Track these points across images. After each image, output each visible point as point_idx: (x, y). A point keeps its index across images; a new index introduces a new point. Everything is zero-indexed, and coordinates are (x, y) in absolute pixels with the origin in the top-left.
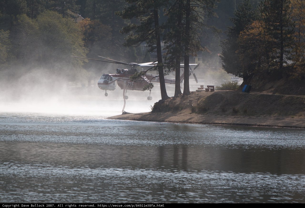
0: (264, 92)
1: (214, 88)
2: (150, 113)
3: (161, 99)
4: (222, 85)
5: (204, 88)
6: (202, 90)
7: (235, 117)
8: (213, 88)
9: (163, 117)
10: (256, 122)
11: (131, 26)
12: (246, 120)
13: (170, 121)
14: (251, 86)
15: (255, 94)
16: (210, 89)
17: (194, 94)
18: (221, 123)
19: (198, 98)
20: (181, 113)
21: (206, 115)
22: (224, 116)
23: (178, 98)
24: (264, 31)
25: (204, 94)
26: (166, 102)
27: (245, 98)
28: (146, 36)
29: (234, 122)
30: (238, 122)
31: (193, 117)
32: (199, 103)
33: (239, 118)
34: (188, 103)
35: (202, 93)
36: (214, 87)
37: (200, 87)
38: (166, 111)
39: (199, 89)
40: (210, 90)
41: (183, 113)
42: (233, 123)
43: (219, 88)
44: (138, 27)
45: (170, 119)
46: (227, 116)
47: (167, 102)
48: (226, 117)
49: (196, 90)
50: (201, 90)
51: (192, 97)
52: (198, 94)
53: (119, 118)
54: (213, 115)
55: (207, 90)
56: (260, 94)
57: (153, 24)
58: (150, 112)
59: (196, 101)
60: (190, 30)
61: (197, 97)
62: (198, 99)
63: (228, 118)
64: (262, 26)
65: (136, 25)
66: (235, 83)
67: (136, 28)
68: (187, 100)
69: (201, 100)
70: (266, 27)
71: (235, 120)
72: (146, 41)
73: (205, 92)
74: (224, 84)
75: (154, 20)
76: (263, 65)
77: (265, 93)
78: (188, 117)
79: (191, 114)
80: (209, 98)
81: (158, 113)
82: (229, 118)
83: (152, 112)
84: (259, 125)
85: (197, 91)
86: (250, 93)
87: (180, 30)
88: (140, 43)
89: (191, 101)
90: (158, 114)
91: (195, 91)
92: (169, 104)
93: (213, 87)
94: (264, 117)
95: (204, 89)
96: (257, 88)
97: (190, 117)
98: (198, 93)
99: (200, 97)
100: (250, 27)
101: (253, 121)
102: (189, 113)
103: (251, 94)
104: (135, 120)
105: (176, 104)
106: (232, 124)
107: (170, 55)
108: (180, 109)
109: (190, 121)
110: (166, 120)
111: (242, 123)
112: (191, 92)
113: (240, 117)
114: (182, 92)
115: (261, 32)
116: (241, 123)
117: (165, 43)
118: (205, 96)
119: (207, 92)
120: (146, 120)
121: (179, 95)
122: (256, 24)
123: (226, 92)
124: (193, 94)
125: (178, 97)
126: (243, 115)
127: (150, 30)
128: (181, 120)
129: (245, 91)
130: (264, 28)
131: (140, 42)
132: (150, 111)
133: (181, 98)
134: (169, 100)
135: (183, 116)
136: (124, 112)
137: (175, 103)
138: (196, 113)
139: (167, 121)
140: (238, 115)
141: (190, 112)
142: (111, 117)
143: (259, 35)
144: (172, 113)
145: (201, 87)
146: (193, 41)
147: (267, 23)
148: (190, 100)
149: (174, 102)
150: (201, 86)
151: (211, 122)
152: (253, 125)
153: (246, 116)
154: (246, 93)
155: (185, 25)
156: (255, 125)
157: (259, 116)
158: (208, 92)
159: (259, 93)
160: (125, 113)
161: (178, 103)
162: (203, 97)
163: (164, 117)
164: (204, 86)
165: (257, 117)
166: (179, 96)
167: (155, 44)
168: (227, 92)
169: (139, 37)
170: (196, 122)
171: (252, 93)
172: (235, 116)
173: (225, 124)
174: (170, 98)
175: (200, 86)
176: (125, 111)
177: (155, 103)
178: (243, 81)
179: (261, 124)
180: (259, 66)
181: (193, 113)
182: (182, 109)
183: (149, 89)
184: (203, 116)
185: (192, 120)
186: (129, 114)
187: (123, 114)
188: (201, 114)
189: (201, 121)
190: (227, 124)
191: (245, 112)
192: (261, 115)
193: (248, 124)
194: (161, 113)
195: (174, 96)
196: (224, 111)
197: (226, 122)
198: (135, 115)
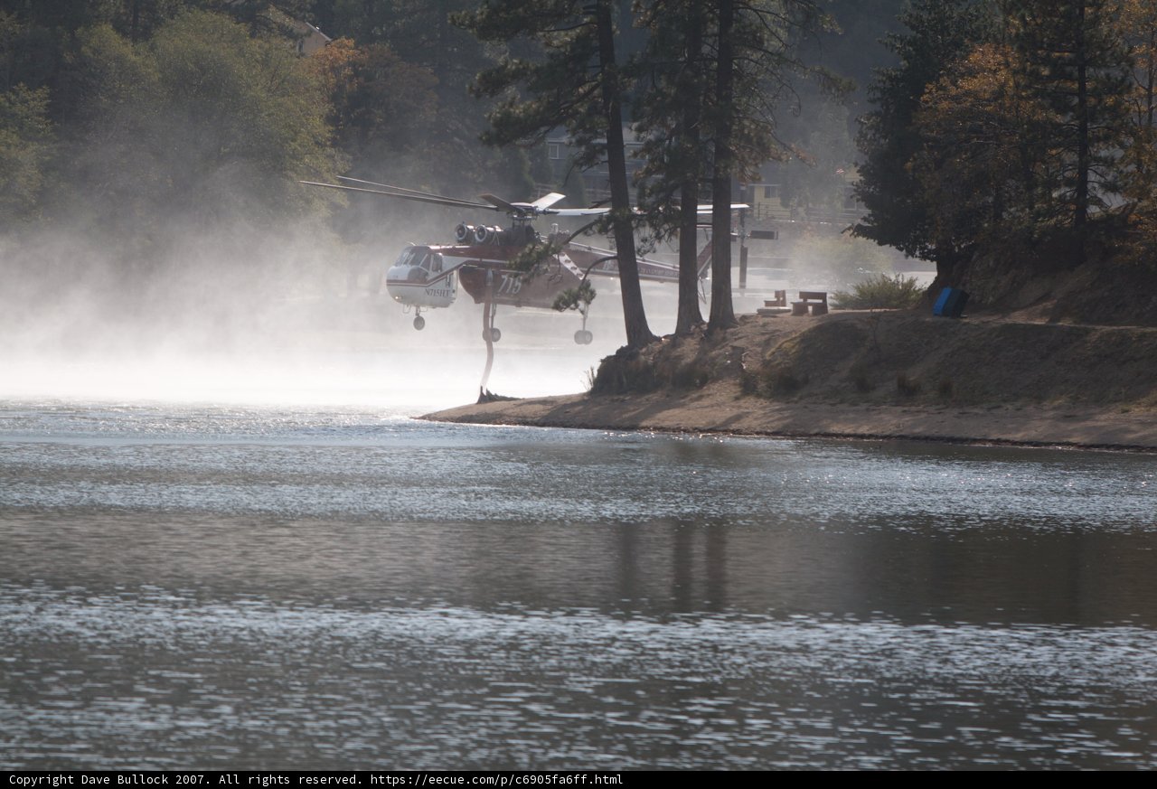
0: (1017, 313)
1: (825, 300)
2: (586, 398)
3: (625, 343)
4: (858, 288)
5: (788, 302)
6: (781, 308)
7: (905, 411)
8: (821, 301)
9: (634, 410)
10: (987, 430)
11: (509, 67)
12: (946, 422)
13: (659, 426)
14: (967, 292)
15: (983, 322)
16: (811, 304)
17: (749, 325)
18: (853, 432)
19: (765, 341)
20: (698, 399)
21: (796, 402)
22: (865, 406)
23: (689, 340)
24: (1017, 85)
25: (787, 323)
26: (644, 354)
27: (943, 339)
28: (567, 105)
29: (901, 431)
30: (917, 431)
31: (747, 411)
32: (768, 358)
33: (923, 415)
34: (730, 357)
35: (778, 320)
36: (827, 298)
37: (772, 298)
38: (644, 391)
39: (767, 303)
40: (810, 308)
41: (708, 396)
42: (898, 434)
43: (845, 301)
44: (537, 71)
45: (659, 420)
46: (874, 407)
47: (650, 354)
48: (873, 410)
49: (758, 310)
50: (776, 308)
51: (740, 338)
52: (765, 325)
53: (465, 416)
54: (821, 404)
55: (800, 309)
56: (1003, 322)
57: (595, 60)
58: (584, 394)
59: (759, 349)
60: (735, 79)
61: (763, 334)
62: (767, 343)
63: (880, 413)
64: (1007, 65)
65: (530, 65)
66: (905, 281)
67: (529, 73)
68: (723, 347)
69: (777, 346)
70: (1024, 70)
71: (908, 421)
72: (568, 123)
73: (793, 315)
74: (864, 286)
75: (599, 45)
76: (1010, 213)
77: (1019, 318)
78: (728, 412)
79: (737, 399)
80: (807, 339)
81: (615, 398)
82: (883, 415)
83: (591, 393)
84: (998, 441)
85: (761, 312)
86: (965, 321)
87: (696, 81)
88: (546, 132)
89: (738, 352)
90: (613, 401)
91: (756, 312)
92: (655, 364)
93: (822, 296)
94: (1018, 410)
95: (789, 307)
96: (991, 299)
97: (736, 412)
98: (766, 320)
99: (773, 335)
100: (963, 66)
101: (973, 426)
102: (733, 395)
103: (965, 324)
104: (526, 424)
105: (683, 363)
106: (896, 437)
107: (660, 176)
108: (698, 381)
109: (734, 426)
111: (934, 432)
112: (737, 318)
113: (926, 409)
114: (706, 317)
115: (1002, 86)
116: (927, 434)
117: (639, 130)
118: (791, 333)
119: (800, 317)
120: (566, 424)
121: (693, 327)
122: (983, 55)
123: (872, 318)
124: (746, 323)
125: (691, 335)
126: (938, 404)
127: (581, 83)
128: (702, 423)
129: (945, 313)
130: (1015, 73)
131: (543, 129)
132: (585, 391)
133: (702, 338)
134: (657, 347)
135: (707, 406)
136: (485, 393)
137: (679, 358)
138: (759, 396)
139: (647, 428)
140: (915, 403)
141: (737, 391)
142: (436, 414)
143: (996, 99)
144: (668, 396)
145: (778, 299)
146: (746, 123)
147: (1028, 53)
148: (734, 348)
149: (674, 354)
150: (777, 294)
151: (816, 431)
152: (975, 441)
153: (947, 407)
154: (948, 319)
155: (716, 64)
156: (983, 441)
157: (999, 407)
158: (805, 317)
159: (996, 321)
160: (486, 398)
161: (689, 361)
162: (785, 335)
163: (637, 412)
164: (787, 295)
165: (989, 409)
166: (692, 334)
167: (602, 135)
168: (875, 317)
169: (541, 109)
170: (758, 429)
171: (971, 320)
172: (906, 408)
173: (870, 436)
174: (659, 339)
175: (773, 295)
176: (488, 392)
177: (602, 361)
178: (935, 274)
179: (1004, 437)
180: (998, 216)
181: (747, 398)
182: (705, 380)
183: (577, 306)
184: (784, 406)
185: (744, 423)
186: (502, 402)
187: (479, 402)
188: (778, 401)
189: (776, 426)
190: (877, 437)
191: (945, 390)
192: (1005, 401)
193: (957, 435)
194: (627, 398)
195: (674, 332)
196: (863, 389)
197: (873, 431)
198: (529, 406)
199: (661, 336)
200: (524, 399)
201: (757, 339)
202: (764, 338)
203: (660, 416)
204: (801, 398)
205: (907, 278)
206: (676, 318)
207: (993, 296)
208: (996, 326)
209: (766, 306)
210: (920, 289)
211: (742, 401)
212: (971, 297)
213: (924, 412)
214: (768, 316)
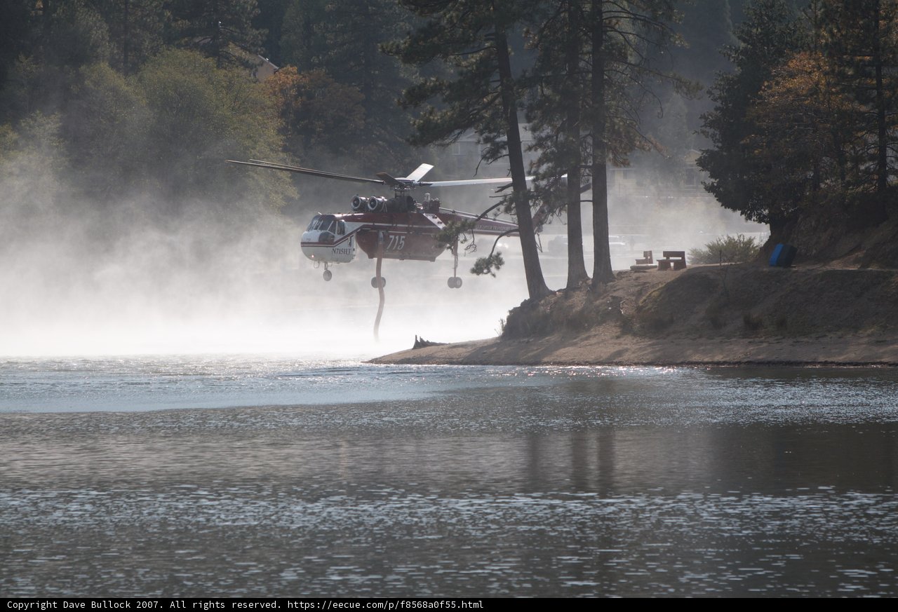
0: (834, 262)
1: (683, 258)
2: (499, 341)
3: (527, 297)
4: (709, 247)
5: (654, 260)
6: (649, 265)
7: (750, 342)
8: (680, 258)
9: (537, 350)
10: (816, 355)
11: (428, 84)
12: (783, 350)
13: (557, 360)
14: (795, 247)
15: (809, 270)
16: (672, 261)
17: (624, 279)
18: (710, 360)
19: (638, 291)
20: (587, 338)
21: (665, 339)
22: (719, 339)
23: (578, 292)
24: (828, 84)
25: (654, 276)
26: (542, 305)
27: (778, 284)
28: (475, 111)
29: (748, 358)
30: (760, 357)
31: (626, 346)
32: (640, 305)
33: (765, 345)
34: (611, 304)
35: (648, 274)
36: (686, 256)
37: (642, 257)
38: (544, 334)
39: (638, 262)
40: (672, 264)
41: (595, 336)
42: (746, 360)
43: (698, 256)
44: (450, 86)
45: (557, 356)
46: (726, 340)
47: (547, 305)
48: (725, 342)
49: (631, 267)
50: (645, 265)
51: (618, 290)
52: (637, 279)
53: (403, 359)
54: (684, 339)
55: (664, 265)
56: (824, 269)
57: (496, 77)
58: (497, 338)
59: (634, 298)
60: (606, 87)
61: (636, 286)
62: (640, 294)
63: (731, 344)
64: (819, 68)
65: (445, 81)
66: (746, 240)
67: (444, 88)
68: (605, 297)
69: (648, 294)
70: (833, 71)
71: (753, 350)
72: (476, 125)
73: (659, 270)
74: (714, 244)
75: (498, 64)
76: (826, 184)
77: (836, 266)
78: (613, 349)
79: (618, 337)
80: (670, 288)
81: (522, 340)
82: (732, 346)
83: (503, 337)
84: (826, 363)
85: (634, 269)
86: (794, 269)
87: (576, 89)
88: (459, 134)
89: (617, 300)
90: (520, 342)
91: (630, 269)
92: (552, 312)
93: (682, 254)
94: (840, 338)
95: (656, 263)
97: (617, 348)
98: (637, 274)
99: (644, 287)
100: (785, 71)
101: (805, 352)
102: (615, 335)
103: (795, 272)
104: (453, 363)
105: (574, 311)
106: (745, 363)
107: (550, 164)
108: (586, 325)
109: (617, 360)
110: (546, 359)
111: (773, 358)
112: (615, 273)
113: (766, 340)
114: (590, 274)
115: (817, 84)
116: (770, 359)
117: (534, 130)
118: (658, 284)
119: (665, 272)
120: (485, 362)
121: (581, 282)
122: (800, 61)
123: (722, 270)
124: (622, 278)
125: (579, 288)
126: (777, 336)
127: (485, 94)
128: (591, 358)
129: (779, 264)
130: (826, 74)
131: (457, 132)
132: (497, 336)
133: (588, 291)
134: (553, 299)
135: (595, 344)
136: (419, 341)
137: (571, 307)
138: (635, 335)
139: (548, 363)
140: (759, 336)
141: (617, 331)
142: (380, 358)
143: (811, 95)
144: (563, 337)
145: (646, 258)
146: (616, 121)
147: (836, 58)
148: (614, 298)
149: (566, 304)
150: (646, 254)
151: (681, 360)
152: (807, 363)
153: (784, 338)
154: (781, 269)
155: (590, 75)
156: (814, 363)
157: (825, 336)
158: (668, 271)
159: (820, 268)
160: (420, 344)
161: (578, 309)
162: (653, 286)
163: (539, 350)
164: (653, 254)
165: (817, 338)
166: (581, 287)
167: (504, 134)
168: (725, 269)
169: (455, 116)
170: (636, 361)
171: (799, 268)
172: (751, 340)
173: (724, 363)
174: (554, 293)
175: (643, 255)
176: (421, 339)
177: (510, 312)
178: (769, 234)
179: (830, 360)
180: (816, 187)
181: (626, 336)
182: (592, 324)
183: (489, 271)
184: (654, 341)
185: (625, 357)
186: (433, 347)
187: (415, 347)
188: (651, 338)
189: (650, 357)
190: (729, 363)
191: (782, 324)
192: (829, 331)
193: (793, 360)
194: (531, 340)
195: (565, 287)
196: (715, 326)
197: (727, 359)
198: (454, 349)
199: (556, 290)
200: (449, 344)
201: (632, 290)
202: (637, 289)
203: (558, 353)
204: (668, 335)
205: (747, 236)
206: (567, 275)
207: (816, 249)
208: (819, 272)
209: (637, 263)
210: (757, 246)
211: (622, 339)
212: (799, 251)
213: (765, 342)
214: (638, 272)
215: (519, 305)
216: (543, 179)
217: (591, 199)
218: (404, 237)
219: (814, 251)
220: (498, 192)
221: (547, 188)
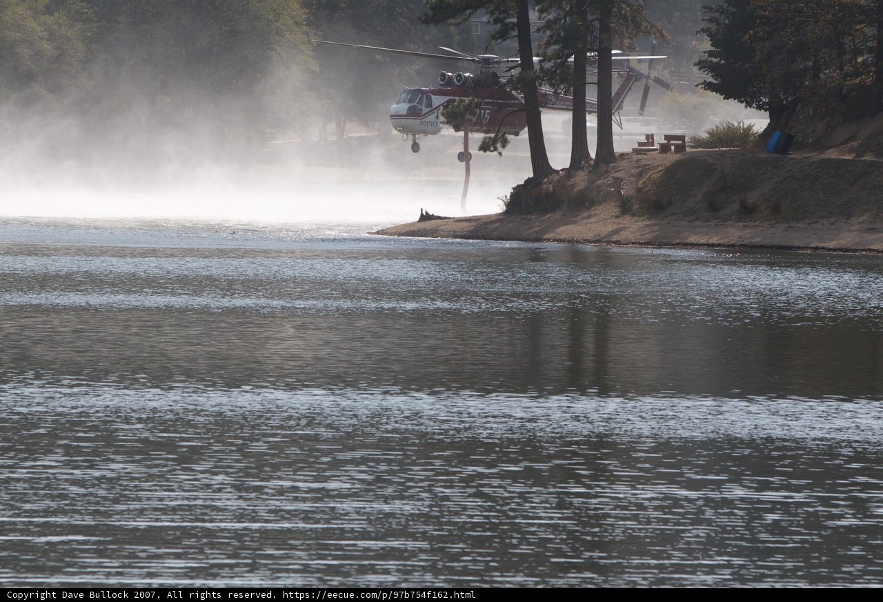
0: (831, 151)
1: (684, 142)
2: (501, 217)
3: (531, 175)
4: (709, 133)
5: (656, 143)
6: (651, 148)
7: (745, 226)
8: (681, 142)
9: (539, 226)
10: (808, 240)
12: (777, 234)
13: (557, 238)
14: (793, 134)
15: (805, 158)
16: (673, 144)
17: (625, 161)
18: (705, 242)
19: (638, 173)
20: (589, 217)
21: (663, 220)
22: (715, 222)
23: (581, 172)
25: (655, 159)
26: (545, 183)
27: (775, 170)
29: (743, 241)
30: (754, 241)
31: (624, 226)
32: (640, 186)
33: (759, 229)
34: (612, 185)
35: (649, 156)
36: (686, 140)
37: (643, 139)
38: (546, 211)
39: (640, 144)
40: (673, 148)
41: (595, 215)
42: (740, 243)
43: (698, 143)
45: (557, 233)
46: (722, 223)
47: (550, 183)
48: (721, 225)
49: (633, 149)
50: (646, 148)
51: (619, 171)
52: (638, 161)
53: (409, 231)
54: (681, 220)
55: (664, 148)
56: (820, 157)
58: (500, 214)
59: (634, 179)
62: (640, 175)
63: (726, 227)
66: (745, 126)
68: (606, 178)
69: (648, 176)
71: (747, 233)
72: (487, 7)
73: (659, 153)
74: (713, 130)
76: (825, 74)
77: (832, 154)
78: (610, 228)
79: (617, 217)
80: (671, 171)
81: (524, 217)
82: (729, 229)
83: (505, 213)
84: (817, 248)
85: (635, 151)
86: (793, 156)
88: (470, 14)
89: (618, 181)
90: (522, 219)
91: (631, 151)
92: (554, 191)
93: (682, 138)
94: (832, 224)
95: (656, 147)
97: (616, 227)
98: (639, 157)
99: (643, 170)
101: (796, 237)
102: (613, 214)
103: (791, 159)
104: (456, 237)
105: (576, 190)
106: (738, 246)
107: (557, 47)
108: (587, 204)
109: (615, 238)
111: (768, 242)
112: (617, 155)
113: (761, 224)
114: (593, 155)
116: (763, 243)
117: (541, 12)
118: (658, 166)
119: (665, 155)
120: (488, 237)
121: (584, 162)
123: (720, 154)
124: (623, 159)
125: (582, 168)
126: (771, 221)
128: (590, 236)
129: (776, 150)
131: (468, 12)
132: (501, 211)
133: (590, 171)
134: (556, 178)
135: (594, 223)
136: (424, 214)
137: (573, 186)
138: (634, 215)
139: (548, 240)
140: (753, 220)
141: (617, 211)
142: (386, 229)
144: (564, 215)
145: (648, 141)
146: (623, 6)
148: (615, 178)
149: (569, 183)
150: (648, 136)
151: (678, 241)
152: (799, 248)
153: (778, 223)
154: (778, 156)
156: (805, 248)
157: (817, 222)
158: (669, 154)
159: (816, 156)
160: (425, 217)
161: (579, 188)
162: (654, 168)
163: (541, 227)
164: (655, 138)
165: (810, 224)
166: (583, 168)
167: (513, 16)
168: (722, 154)
170: (633, 240)
171: (795, 156)
172: (746, 224)
173: (719, 245)
174: (557, 172)
175: (645, 137)
176: (427, 213)
177: (514, 189)
178: (768, 121)
179: (821, 245)
180: (816, 76)
181: (624, 216)
182: (592, 203)
183: (496, 149)
184: (652, 222)
185: (622, 236)
186: (438, 221)
187: (420, 221)
188: (648, 219)
189: (648, 237)
190: (724, 246)
191: (776, 209)
192: (822, 218)
193: (785, 244)
194: (533, 217)
195: (568, 167)
196: (713, 209)
197: (721, 242)
198: (459, 224)
199: (559, 169)
200: (454, 218)
201: (633, 171)
202: (637, 171)
203: (558, 230)
204: (666, 217)
205: (746, 123)
206: (570, 155)
207: (813, 138)
208: (815, 160)
209: (639, 146)
210: (756, 133)
211: (621, 219)
212: (796, 138)
213: (760, 226)
214: (640, 154)
215: (522, 183)
216: (549, 61)
217: (596, 82)
218: (489, 111)
219: (811, 140)
220: (507, 71)
221: (553, 69)
